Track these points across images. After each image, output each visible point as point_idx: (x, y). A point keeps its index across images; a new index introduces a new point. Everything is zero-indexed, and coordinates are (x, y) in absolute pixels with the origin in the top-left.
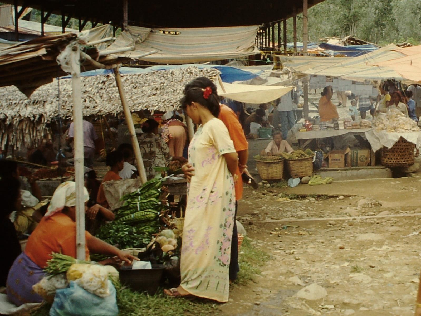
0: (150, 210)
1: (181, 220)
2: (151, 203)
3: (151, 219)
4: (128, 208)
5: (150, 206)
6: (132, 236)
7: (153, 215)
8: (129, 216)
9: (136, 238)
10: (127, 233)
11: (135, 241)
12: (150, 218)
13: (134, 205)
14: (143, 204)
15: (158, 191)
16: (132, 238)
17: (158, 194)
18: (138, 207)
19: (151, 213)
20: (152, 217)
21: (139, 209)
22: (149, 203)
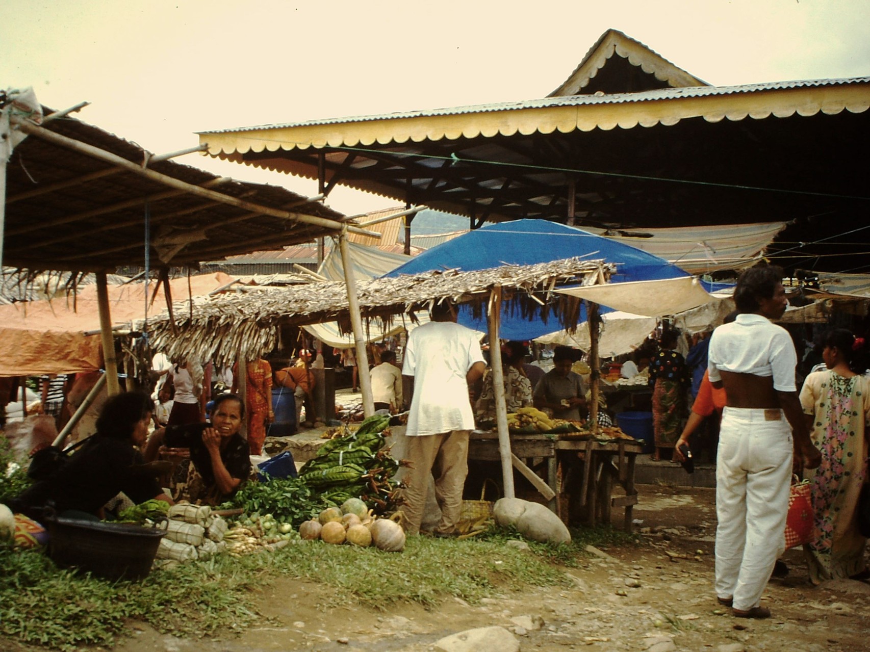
0: (352, 465)
1: (480, 504)
2: (361, 454)
3: (352, 480)
4: (327, 459)
5: (358, 459)
6: (296, 502)
7: (353, 474)
8: (320, 472)
9: (302, 507)
10: (289, 495)
11: (297, 511)
12: (349, 479)
13: (336, 456)
14: (348, 455)
15: (378, 436)
16: (292, 505)
17: (376, 441)
18: (341, 458)
19: (352, 470)
20: (353, 478)
21: (341, 463)
22: (356, 454)
